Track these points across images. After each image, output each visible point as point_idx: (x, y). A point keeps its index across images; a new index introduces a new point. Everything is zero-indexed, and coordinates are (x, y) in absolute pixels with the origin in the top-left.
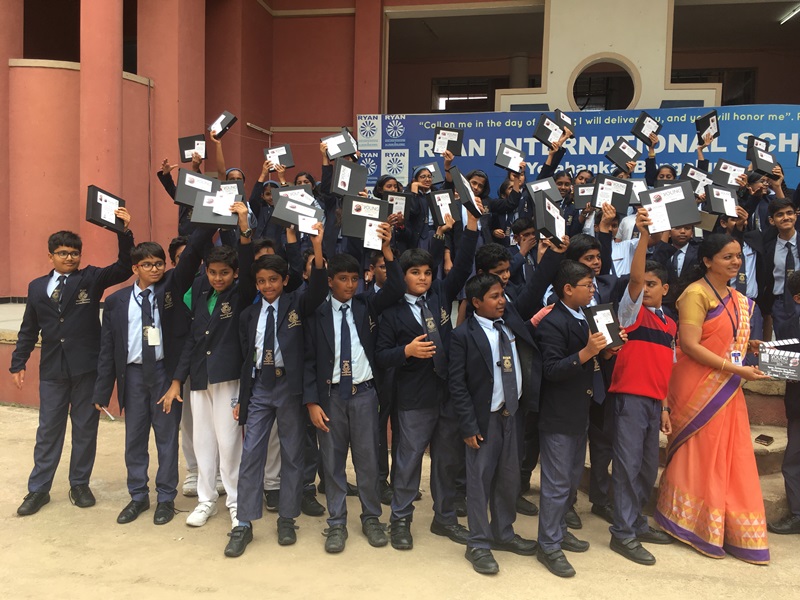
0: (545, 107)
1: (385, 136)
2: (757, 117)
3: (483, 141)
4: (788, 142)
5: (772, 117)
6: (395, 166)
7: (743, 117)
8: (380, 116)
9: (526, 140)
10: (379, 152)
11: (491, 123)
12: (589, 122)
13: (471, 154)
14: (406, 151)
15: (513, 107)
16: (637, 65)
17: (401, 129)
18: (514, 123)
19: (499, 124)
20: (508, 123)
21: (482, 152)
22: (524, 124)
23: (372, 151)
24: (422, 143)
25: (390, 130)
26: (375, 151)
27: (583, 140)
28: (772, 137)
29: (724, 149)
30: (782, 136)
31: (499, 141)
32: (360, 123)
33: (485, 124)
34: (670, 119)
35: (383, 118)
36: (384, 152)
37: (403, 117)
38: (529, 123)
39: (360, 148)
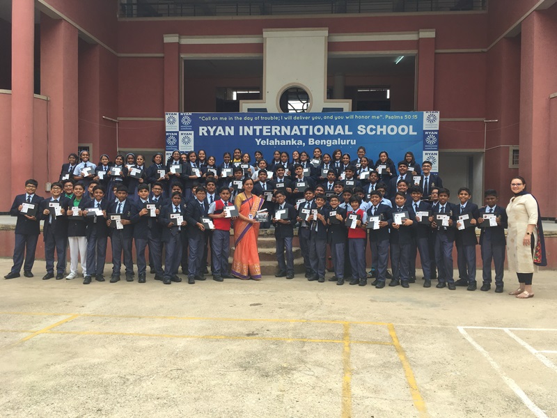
0: (265, 110)
2: (366, 117)
3: (233, 128)
4: (381, 130)
5: (373, 117)
6: (186, 140)
7: (360, 117)
8: (178, 113)
9: (255, 127)
10: (178, 132)
11: (236, 118)
12: (286, 119)
13: (227, 134)
14: (192, 132)
15: (249, 110)
16: (310, 89)
17: (189, 120)
18: (249, 119)
19: (241, 119)
20: (245, 118)
21: (232, 133)
22: (254, 119)
23: (174, 132)
24: (201, 128)
25: (183, 121)
26: (176, 132)
27: (283, 127)
28: (374, 127)
29: (351, 133)
30: (379, 127)
31: (241, 128)
32: (167, 117)
33: (234, 118)
34: (325, 118)
35: (179, 114)
36: (180, 132)
37: (190, 114)
38: (256, 119)
39: (167, 130)
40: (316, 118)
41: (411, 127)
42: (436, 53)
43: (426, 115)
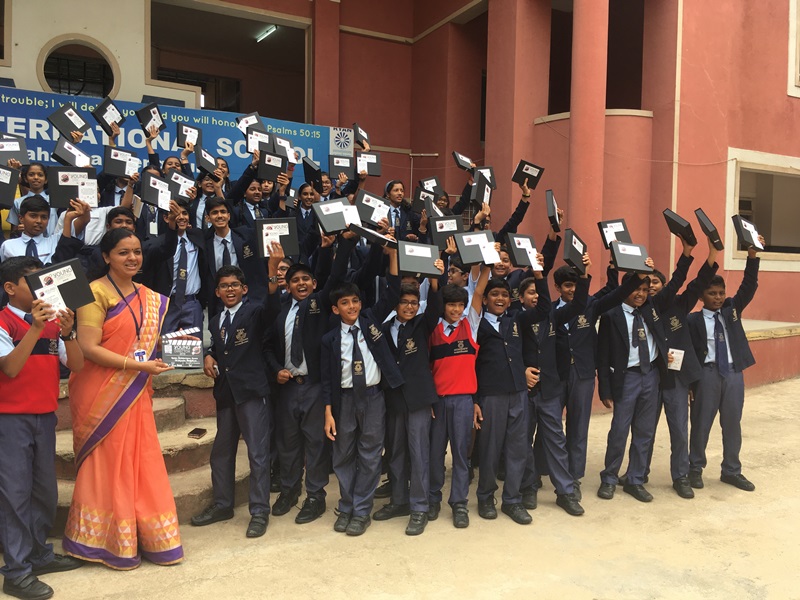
0: (10, 82)
2: (233, 124)
7: (220, 123)
41: (310, 151)
42: (341, 31)
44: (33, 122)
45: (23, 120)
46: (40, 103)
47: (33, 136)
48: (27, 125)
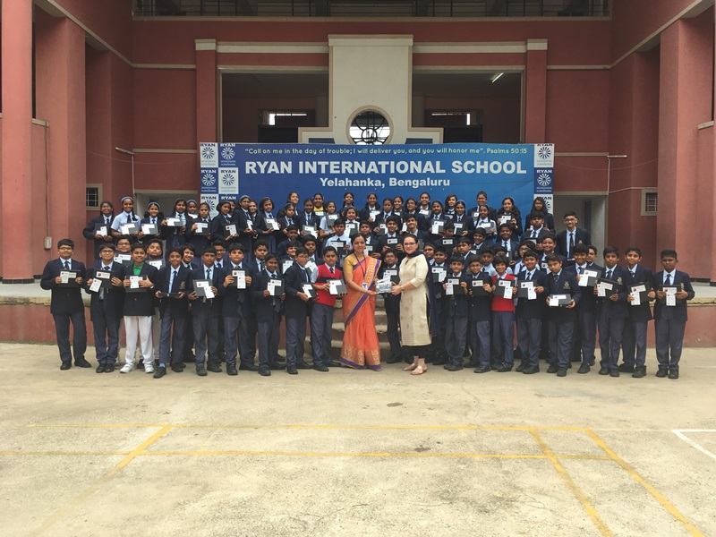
0: (331, 140)
1: (220, 158)
2: (463, 151)
3: (290, 163)
4: (482, 167)
5: (472, 151)
6: (228, 179)
7: (454, 151)
8: (216, 144)
9: (319, 163)
10: (217, 169)
11: (295, 151)
12: (360, 152)
13: (282, 172)
14: (237, 169)
15: (311, 140)
16: (390, 115)
17: (232, 154)
18: (311, 151)
19: (301, 152)
20: (307, 151)
21: (289, 171)
22: (318, 152)
24: (248, 164)
25: (224, 154)
27: (356, 163)
28: (473, 164)
29: (444, 171)
30: (478, 163)
31: (301, 163)
32: (202, 148)
33: (291, 151)
34: (410, 151)
35: (219, 145)
36: (220, 169)
37: (233, 145)
38: (321, 152)
39: (202, 166)
40: (399, 151)
41: (519, 163)
42: (548, 70)
43: (537, 148)
44: (344, 163)
45: (338, 163)
46: (348, 151)
47: (344, 172)
48: (340, 165)
